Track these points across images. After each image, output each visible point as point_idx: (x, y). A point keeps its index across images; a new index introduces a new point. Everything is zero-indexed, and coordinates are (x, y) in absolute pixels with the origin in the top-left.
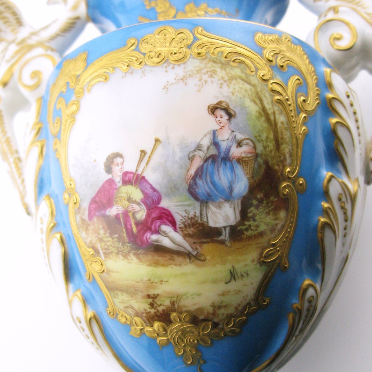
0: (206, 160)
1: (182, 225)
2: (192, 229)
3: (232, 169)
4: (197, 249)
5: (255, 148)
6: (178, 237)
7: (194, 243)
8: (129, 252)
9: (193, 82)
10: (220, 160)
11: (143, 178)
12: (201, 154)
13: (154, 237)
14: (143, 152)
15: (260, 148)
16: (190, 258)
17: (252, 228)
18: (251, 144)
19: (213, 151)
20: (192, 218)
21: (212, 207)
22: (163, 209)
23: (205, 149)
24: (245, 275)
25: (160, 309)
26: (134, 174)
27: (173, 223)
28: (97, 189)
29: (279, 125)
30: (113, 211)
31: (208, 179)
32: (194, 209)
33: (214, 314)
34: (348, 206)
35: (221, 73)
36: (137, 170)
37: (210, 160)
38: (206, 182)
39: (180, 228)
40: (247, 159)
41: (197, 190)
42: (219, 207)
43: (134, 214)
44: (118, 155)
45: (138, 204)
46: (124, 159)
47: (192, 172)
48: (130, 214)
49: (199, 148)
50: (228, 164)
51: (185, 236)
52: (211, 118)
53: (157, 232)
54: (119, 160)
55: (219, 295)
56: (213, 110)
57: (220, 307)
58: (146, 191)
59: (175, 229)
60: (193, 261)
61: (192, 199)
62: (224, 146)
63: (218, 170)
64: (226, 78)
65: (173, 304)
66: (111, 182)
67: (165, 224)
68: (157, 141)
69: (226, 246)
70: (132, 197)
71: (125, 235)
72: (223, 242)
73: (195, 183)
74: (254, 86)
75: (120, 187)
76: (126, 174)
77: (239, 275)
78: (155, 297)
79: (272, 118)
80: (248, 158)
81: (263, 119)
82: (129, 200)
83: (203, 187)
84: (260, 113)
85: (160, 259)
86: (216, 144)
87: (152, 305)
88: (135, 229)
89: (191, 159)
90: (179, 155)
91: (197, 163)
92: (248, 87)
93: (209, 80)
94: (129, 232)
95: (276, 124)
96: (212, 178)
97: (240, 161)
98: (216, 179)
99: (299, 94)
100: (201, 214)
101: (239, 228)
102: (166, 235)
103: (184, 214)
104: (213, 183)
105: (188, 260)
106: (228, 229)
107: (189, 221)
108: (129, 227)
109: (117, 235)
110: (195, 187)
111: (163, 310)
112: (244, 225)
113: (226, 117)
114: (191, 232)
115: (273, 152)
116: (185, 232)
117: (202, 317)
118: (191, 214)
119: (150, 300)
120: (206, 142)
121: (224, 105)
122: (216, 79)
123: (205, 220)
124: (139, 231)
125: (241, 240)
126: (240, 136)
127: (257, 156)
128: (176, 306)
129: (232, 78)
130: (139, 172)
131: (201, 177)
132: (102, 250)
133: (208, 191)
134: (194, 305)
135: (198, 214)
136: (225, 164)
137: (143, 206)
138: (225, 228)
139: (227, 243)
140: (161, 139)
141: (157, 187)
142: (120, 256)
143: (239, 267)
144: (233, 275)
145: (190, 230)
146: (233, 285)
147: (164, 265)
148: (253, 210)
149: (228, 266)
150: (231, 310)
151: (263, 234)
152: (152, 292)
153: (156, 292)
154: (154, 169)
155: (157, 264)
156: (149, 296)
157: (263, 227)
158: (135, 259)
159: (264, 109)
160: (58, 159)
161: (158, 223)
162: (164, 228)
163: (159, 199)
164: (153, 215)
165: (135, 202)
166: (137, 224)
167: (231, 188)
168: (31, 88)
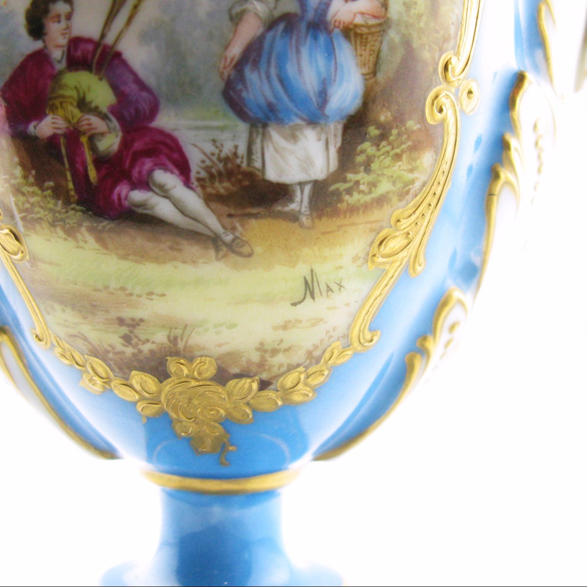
0: (271, 24)
1: (203, 174)
2: (227, 184)
3: (330, 51)
4: (234, 229)
5: (386, 5)
6: (193, 200)
7: (230, 216)
8: (80, 225)
10: (303, 26)
11: (118, 55)
12: (261, 8)
13: (137, 196)
16: (217, 249)
17: (362, 187)
19: (290, 5)
20: (227, 160)
21: (275, 136)
22: (161, 132)
24: (334, 287)
25: (146, 348)
26: (97, 44)
27: (183, 168)
30: (44, 128)
31: (273, 71)
33: (262, 365)
36: (103, 36)
37: (281, 27)
38: (268, 77)
39: (199, 180)
40: (365, 30)
41: (244, 94)
42: (293, 137)
43: (91, 139)
45: (104, 117)
46: (75, 7)
47: (236, 50)
48: (84, 140)
50: (322, 38)
51: (209, 199)
53: (145, 184)
54: (59, 7)
55: (275, 328)
57: (275, 352)
58: (123, 88)
59: (187, 183)
60: (224, 256)
61: (231, 114)
63: (298, 51)
65: (174, 340)
66: (39, 59)
67: (166, 169)
69: (302, 226)
70: (89, 98)
71: (71, 186)
72: (294, 218)
73: (240, 77)
75: (61, 73)
76: (76, 42)
77: (323, 287)
78: (135, 324)
80: (369, 27)
82: (83, 104)
83: (259, 88)
85: (149, 245)
87: (127, 339)
88: (93, 174)
89: (236, 19)
90: (206, 6)
96: (281, 68)
97: (350, 32)
98: (291, 69)
100: (250, 152)
101: (333, 188)
102: (165, 193)
103: (209, 148)
104: (284, 81)
105: (212, 252)
106: (307, 189)
107: (221, 166)
108: (79, 167)
109: (51, 184)
110: (240, 87)
111: (152, 352)
112: (345, 180)
114: (222, 191)
115: (424, 18)
116: (210, 190)
117: (235, 370)
118: (227, 149)
119: (124, 330)
123: (258, 164)
124: (101, 180)
125: (336, 213)
128: (181, 345)
130: (110, 39)
131: (256, 64)
132: (20, 211)
133: (271, 99)
134: (220, 345)
135: (242, 150)
136: (315, 38)
137: (115, 123)
138: (302, 184)
139: (304, 219)
141: (150, 80)
142: (58, 229)
143: (325, 272)
144: (309, 289)
145: (222, 187)
146: (309, 308)
147: (156, 260)
148: (367, 147)
149: (302, 270)
150: (299, 356)
151: (381, 201)
152: (128, 313)
153: (138, 314)
154: (145, 37)
155: (142, 256)
156: (121, 321)
157: (384, 187)
158: (91, 240)
161: (148, 164)
162: (162, 177)
163: (154, 110)
164: (138, 145)
165: (96, 111)
166: (101, 161)
167: (323, 96)
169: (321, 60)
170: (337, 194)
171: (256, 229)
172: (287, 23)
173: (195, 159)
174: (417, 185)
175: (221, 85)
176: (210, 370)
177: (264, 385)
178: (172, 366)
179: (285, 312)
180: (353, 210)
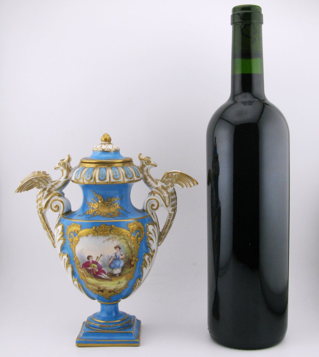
0: (113, 260)
3: (120, 261)
5: (126, 255)
6: (106, 276)
9: (110, 241)
10: (117, 260)
11: (98, 263)
12: (112, 258)
13: (100, 276)
14: (98, 257)
15: (127, 255)
16: (109, 280)
17: (124, 273)
18: (125, 255)
19: (115, 258)
21: (115, 270)
22: (103, 270)
23: (113, 257)
26: (95, 262)
27: (105, 273)
28: (85, 262)
29: (132, 248)
30: (90, 268)
32: (110, 270)
33: (114, 290)
34: (150, 260)
35: (118, 238)
42: (116, 269)
43: (95, 270)
44: (91, 256)
47: (110, 262)
49: (112, 257)
50: (119, 260)
51: (108, 276)
52: (115, 250)
53: (101, 274)
54: (91, 257)
55: (115, 287)
56: (116, 248)
57: (115, 289)
58: (98, 266)
59: (105, 274)
61: (109, 268)
62: (118, 256)
64: (119, 239)
66: (89, 262)
68: (101, 255)
71: (92, 274)
72: (117, 277)
73: (111, 265)
74: (126, 240)
75: (91, 264)
76: (93, 261)
77: (121, 283)
79: (130, 247)
81: (128, 248)
82: (94, 267)
83: (112, 265)
84: (127, 247)
86: (116, 256)
87: (99, 288)
88: (95, 273)
89: (110, 259)
90: (107, 259)
91: (111, 260)
92: (125, 240)
93: (115, 240)
94: (94, 274)
97: (122, 259)
98: (116, 263)
99: (138, 237)
100: (112, 271)
102: (103, 275)
104: (115, 264)
107: (109, 273)
108: (93, 272)
111: (102, 290)
113: (119, 249)
115: (130, 255)
117: (111, 291)
118: (109, 271)
120: (114, 256)
121: (118, 246)
122: (117, 240)
125: (121, 276)
126: (122, 253)
127: (126, 257)
128: (105, 289)
129: (121, 239)
130: (97, 261)
132: (86, 275)
133: (114, 266)
134: (109, 289)
135: (111, 271)
137: (97, 269)
138: (117, 274)
140: (102, 254)
141: (101, 265)
142: (91, 278)
143: (121, 281)
144: (119, 283)
145: (109, 275)
146: (119, 285)
147: (102, 281)
148: (125, 269)
149: (118, 281)
150: (119, 289)
151: (126, 274)
152: (99, 286)
153: (100, 286)
154: (101, 261)
155: (100, 281)
156: (98, 287)
157: (127, 272)
158: (95, 279)
159: (128, 245)
160: (72, 249)
161: (101, 273)
162: (103, 274)
163: (102, 268)
164: (100, 271)
165: (95, 268)
166: (96, 272)
167: (119, 265)
168: (55, 211)
169: (119, 262)
170: (122, 274)
171: (113, 278)
172: (115, 259)
173: (106, 272)
174: (131, 271)
175: (109, 266)
176: (108, 291)
177: (114, 293)
178: (104, 291)
179: (116, 285)
180: (123, 275)
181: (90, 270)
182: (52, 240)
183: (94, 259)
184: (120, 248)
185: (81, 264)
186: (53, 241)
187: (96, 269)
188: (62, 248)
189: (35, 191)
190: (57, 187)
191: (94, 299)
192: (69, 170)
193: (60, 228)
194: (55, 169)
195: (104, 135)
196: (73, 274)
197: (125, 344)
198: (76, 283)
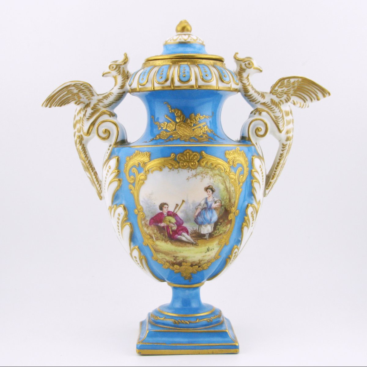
0: (202, 209)
1: (191, 233)
2: (195, 235)
3: (212, 212)
4: (196, 241)
5: (221, 203)
6: (189, 237)
7: (195, 239)
8: (168, 241)
9: (199, 177)
10: (208, 209)
11: (177, 215)
12: (201, 207)
13: (179, 237)
14: (177, 205)
15: (223, 203)
16: (193, 245)
17: (217, 233)
18: (220, 201)
19: (205, 206)
20: (195, 231)
21: (203, 226)
22: (184, 227)
23: (202, 205)
24: (212, 249)
25: (178, 261)
26: (173, 213)
27: (187, 232)
28: (155, 215)
29: (231, 192)
30: (162, 225)
31: (203, 217)
32: (196, 227)
33: (199, 263)
34: (255, 215)
35: (210, 173)
36: (174, 211)
37: (204, 210)
38: (202, 218)
39: (190, 234)
40: (218, 208)
41: (198, 220)
42: (206, 226)
44: (165, 204)
45: (174, 224)
46: (169, 206)
47: (197, 214)
48: (170, 227)
49: (200, 205)
50: (211, 211)
51: (192, 237)
52: (206, 193)
53: (181, 235)
54: (166, 206)
55: (202, 257)
56: (206, 189)
57: (202, 261)
58: (177, 220)
59: (188, 234)
60: (194, 246)
61: (195, 223)
62: (209, 204)
63: (207, 213)
64: (212, 175)
65: (184, 260)
66: (162, 214)
67: (184, 232)
68: (183, 201)
69: (207, 240)
70: (171, 221)
71: (167, 234)
72: (206, 239)
73: (198, 218)
74: (223, 177)
75: (166, 216)
76: (169, 212)
77: (210, 250)
78: (177, 257)
79: (229, 190)
80: (218, 207)
81: (225, 191)
82: (170, 222)
83: (200, 219)
84: (225, 189)
85: (181, 244)
86: (206, 203)
87: (175, 259)
88: (171, 233)
89: (197, 209)
90: (192, 207)
91: (199, 210)
92: (220, 178)
93: (206, 176)
94: (169, 234)
95: (230, 192)
96: (204, 216)
97: (215, 209)
98: (205, 216)
99: (241, 175)
100: (199, 229)
101: (212, 234)
102: (184, 236)
103: (192, 229)
104: (204, 218)
105: (192, 245)
106: (208, 234)
107: (194, 232)
108: (169, 232)
109: (162, 234)
110: (197, 219)
111: (179, 262)
112: (214, 232)
113: (211, 192)
114: (194, 236)
115: (228, 203)
116: (192, 236)
117: (194, 264)
118: (195, 229)
119: (174, 258)
120: (203, 202)
121: (211, 187)
122: (208, 176)
123: (200, 231)
124: (173, 234)
125: (213, 237)
126: (216, 199)
127: (222, 206)
128: (185, 260)
129: (215, 175)
130: (175, 212)
131: (200, 216)
132: (155, 237)
133: (202, 220)
134: (192, 260)
135: (197, 229)
136: (209, 211)
137: (176, 225)
138: (207, 234)
139: (207, 239)
140: (185, 200)
141: (182, 219)
142: (163, 241)
143: (211, 247)
144: (208, 250)
145: (194, 235)
146: (208, 253)
147: (182, 247)
148: (218, 226)
149: (207, 247)
150: (206, 261)
151: (221, 234)
152: (176, 255)
153: (177, 255)
154: (181, 212)
155: (179, 246)
156: (174, 256)
157: (221, 232)
158: (170, 243)
159: (226, 187)
160: (133, 194)
161: (181, 231)
162: (183, 234)
163: (183, 223)
164: (180, 229)
165: (172, 223)
166: (172, 231)
167: (211, 220)
168: (104, 139)
170: (213, 234)
171: (199, 241)
172: (205, 209)
173: (189, 231)
174: (227, 230)
175: (194, 219)
176: (190, 264)
177: (199, 267)
178: (183, 264)
179: (204, 254)
180: (216, 237)
181: (163, 227)
182: (98, 186)
183: (171, 209)
184: (213, 191)
185: (148, 219)
186: (99, 189)
187: (172, 225)
188: (115, 197)
189: (72, 108)
190: (107, 102)
191: (162, 280)
192: (126, 76)
193: (113, 163)
194: (103, 76)
195: (181, 23)
196: (132, 238)
197: (217, 350)
198: (136, 253)
